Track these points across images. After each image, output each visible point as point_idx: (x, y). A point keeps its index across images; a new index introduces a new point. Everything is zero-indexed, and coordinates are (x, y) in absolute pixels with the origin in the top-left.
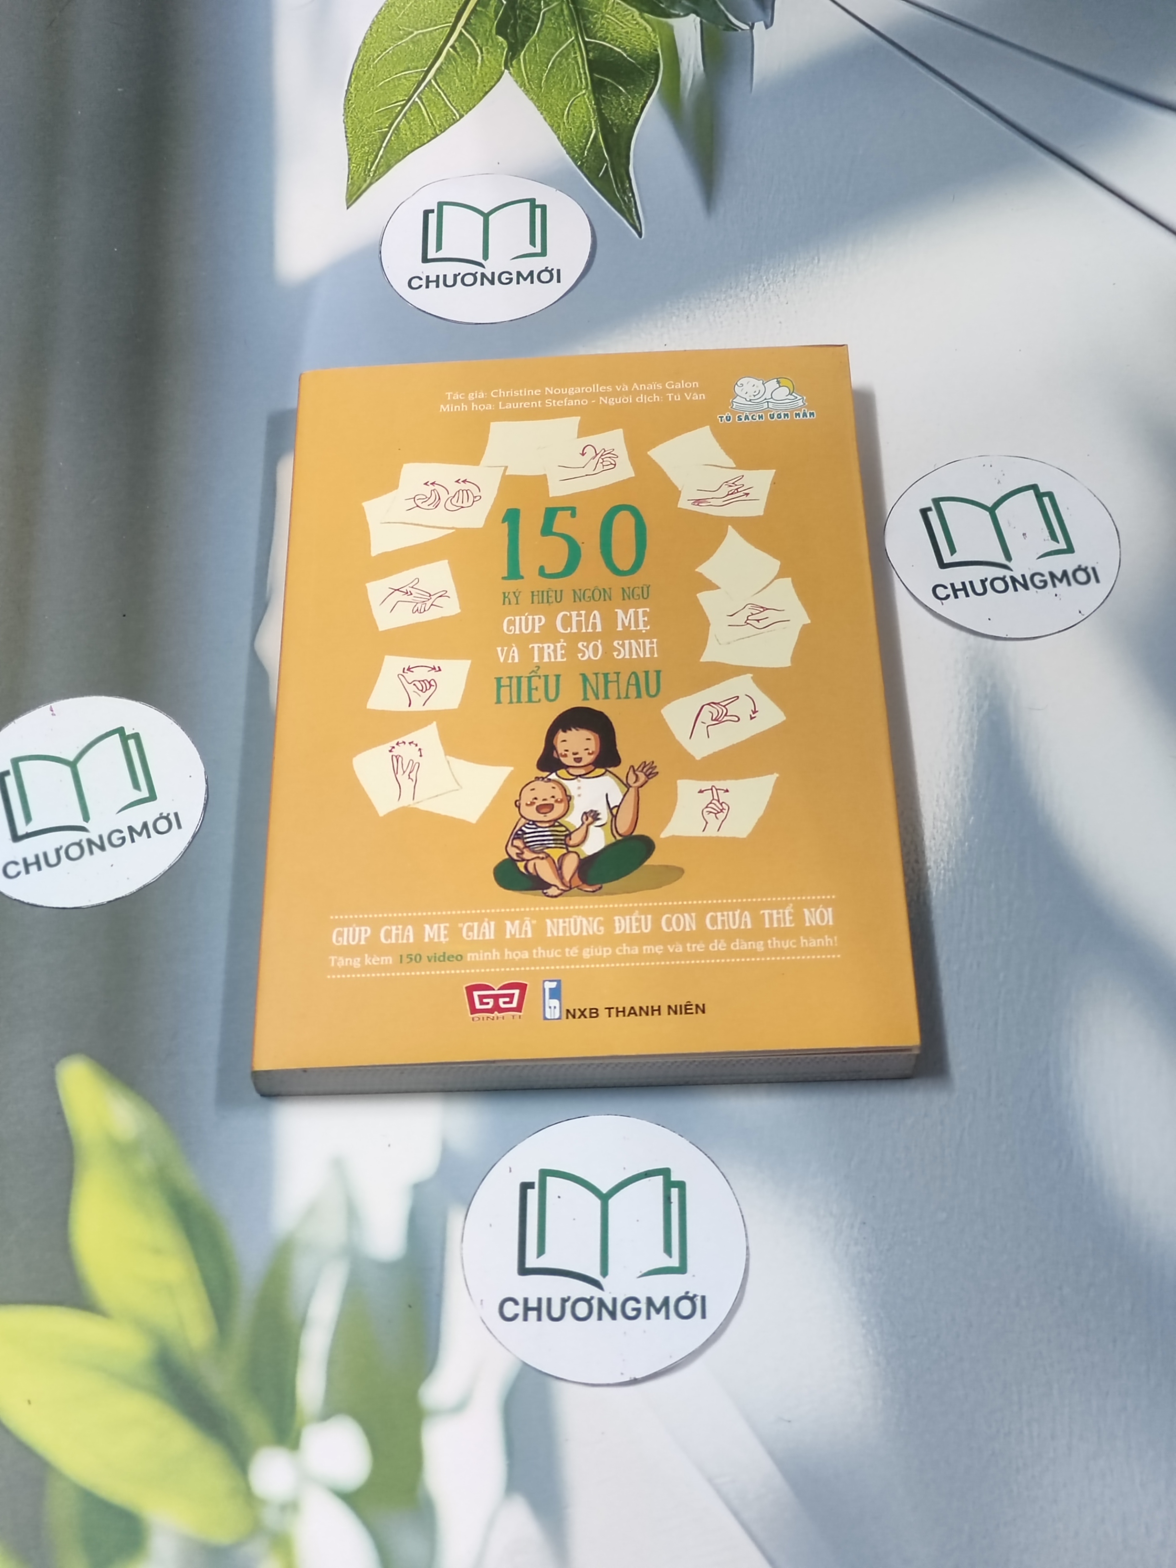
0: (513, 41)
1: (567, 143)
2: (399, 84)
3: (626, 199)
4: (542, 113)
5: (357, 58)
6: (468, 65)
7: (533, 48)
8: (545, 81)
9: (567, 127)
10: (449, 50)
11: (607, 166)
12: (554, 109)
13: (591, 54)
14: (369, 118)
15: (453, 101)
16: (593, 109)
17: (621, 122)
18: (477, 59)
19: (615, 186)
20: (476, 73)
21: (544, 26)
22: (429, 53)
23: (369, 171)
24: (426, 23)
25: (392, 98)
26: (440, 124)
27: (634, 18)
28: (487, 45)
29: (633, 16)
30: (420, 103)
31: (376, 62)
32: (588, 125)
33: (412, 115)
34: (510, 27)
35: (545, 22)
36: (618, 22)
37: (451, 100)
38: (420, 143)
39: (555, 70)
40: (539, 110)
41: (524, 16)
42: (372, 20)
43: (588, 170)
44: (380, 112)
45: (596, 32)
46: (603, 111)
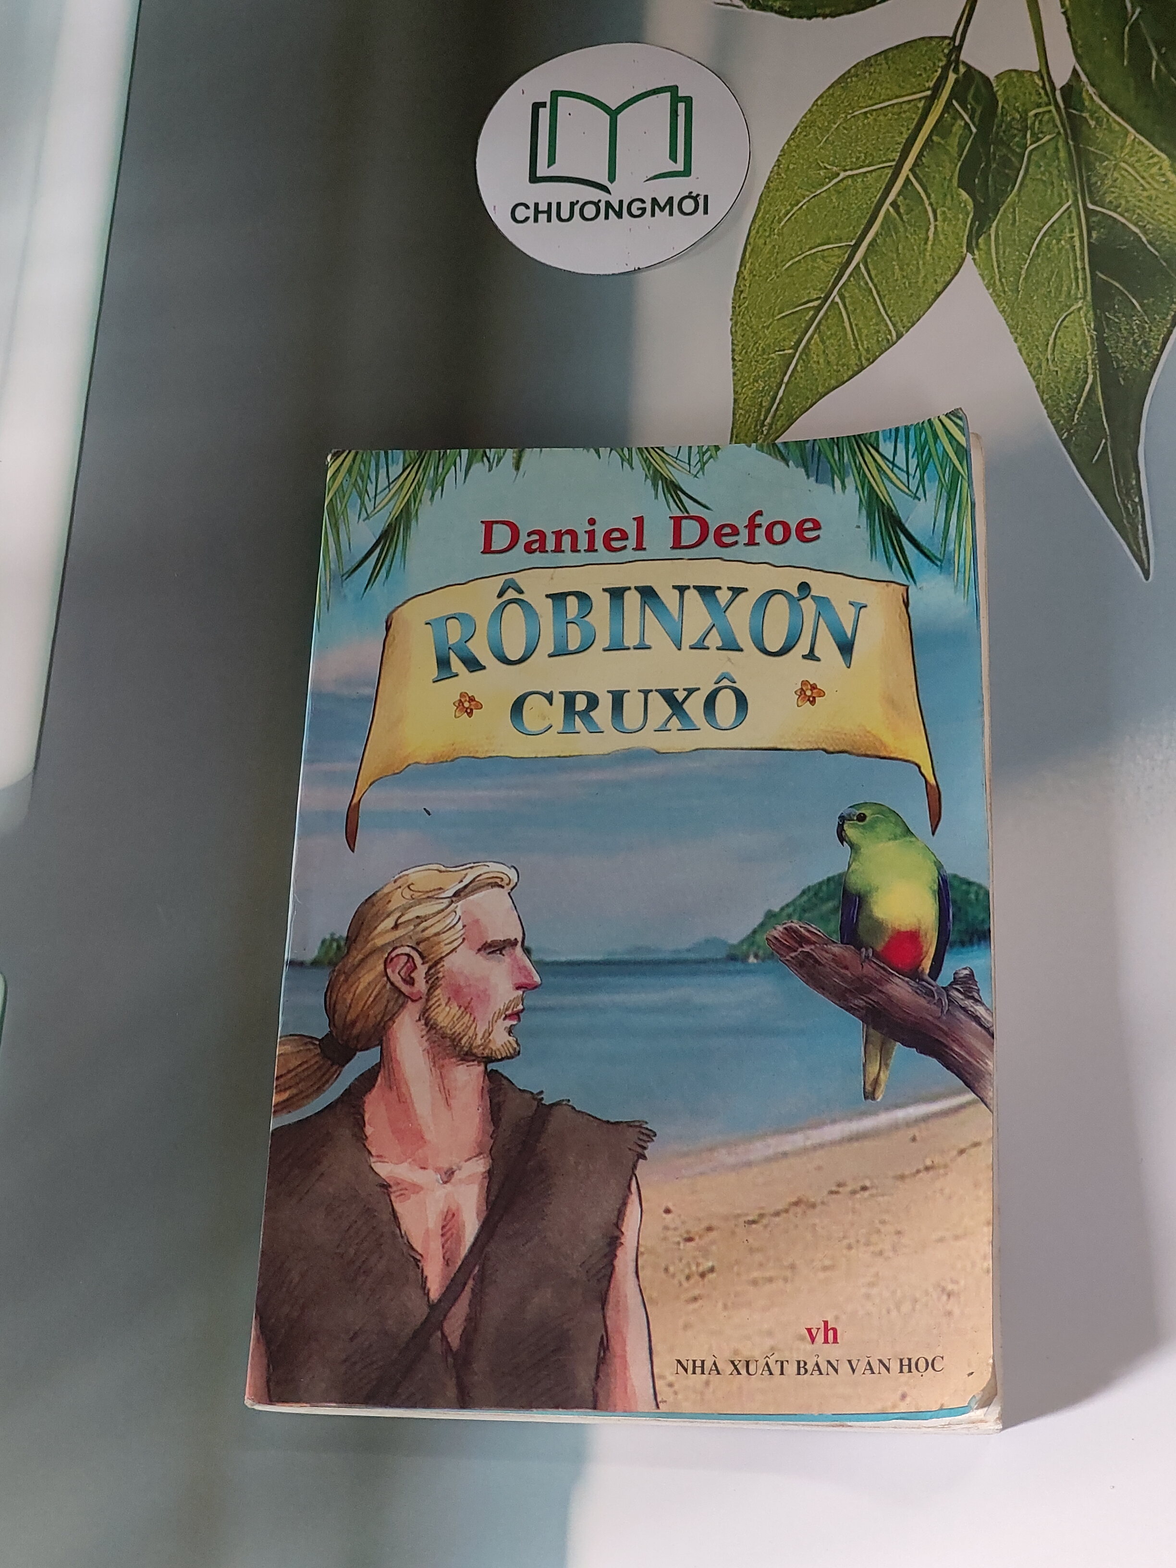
0: (982, 201)
1: (1050, 398)
2: (813, 267)
3: (1129, 506)
4: (1016, 340)
5: (756, 216)
6: (915, 239)
7: (1010, 216)
8: (1024, 279)
9: (1052, 368)
10: (888, 210)
11: (1105, 443)
12: (1035, 333)
13: (1094, 234)
14: (768, 329)
15: (890, 306)
16: (1091, 337)
17: (1132, 365)
18: (928, 230)
19: (1115, 483)
20: (924, 258)
21: (1028, 177)
22: (860, 214)
23: (763, 425)
24: (858, 158)
25: (802, 292)
26: (868, 347)
27: (1163, 172)
28: (943, 206)
29: (1160, 169)
30: (841, 306)
31: (782, 223)
32: (1082, 366)
33: (829, 329)
34: (979, 173)
35: (1030, 170)
36: (1139, 178)
37: (886, 305)
38: (837, 382)
39: (1039, 260)
40: (1012, 333)
41: (1000, 157)
42: (781, 148)
43: (1077, 450)
44: (783, 317)
45: (1104, 194)
46: (1105, 343)
